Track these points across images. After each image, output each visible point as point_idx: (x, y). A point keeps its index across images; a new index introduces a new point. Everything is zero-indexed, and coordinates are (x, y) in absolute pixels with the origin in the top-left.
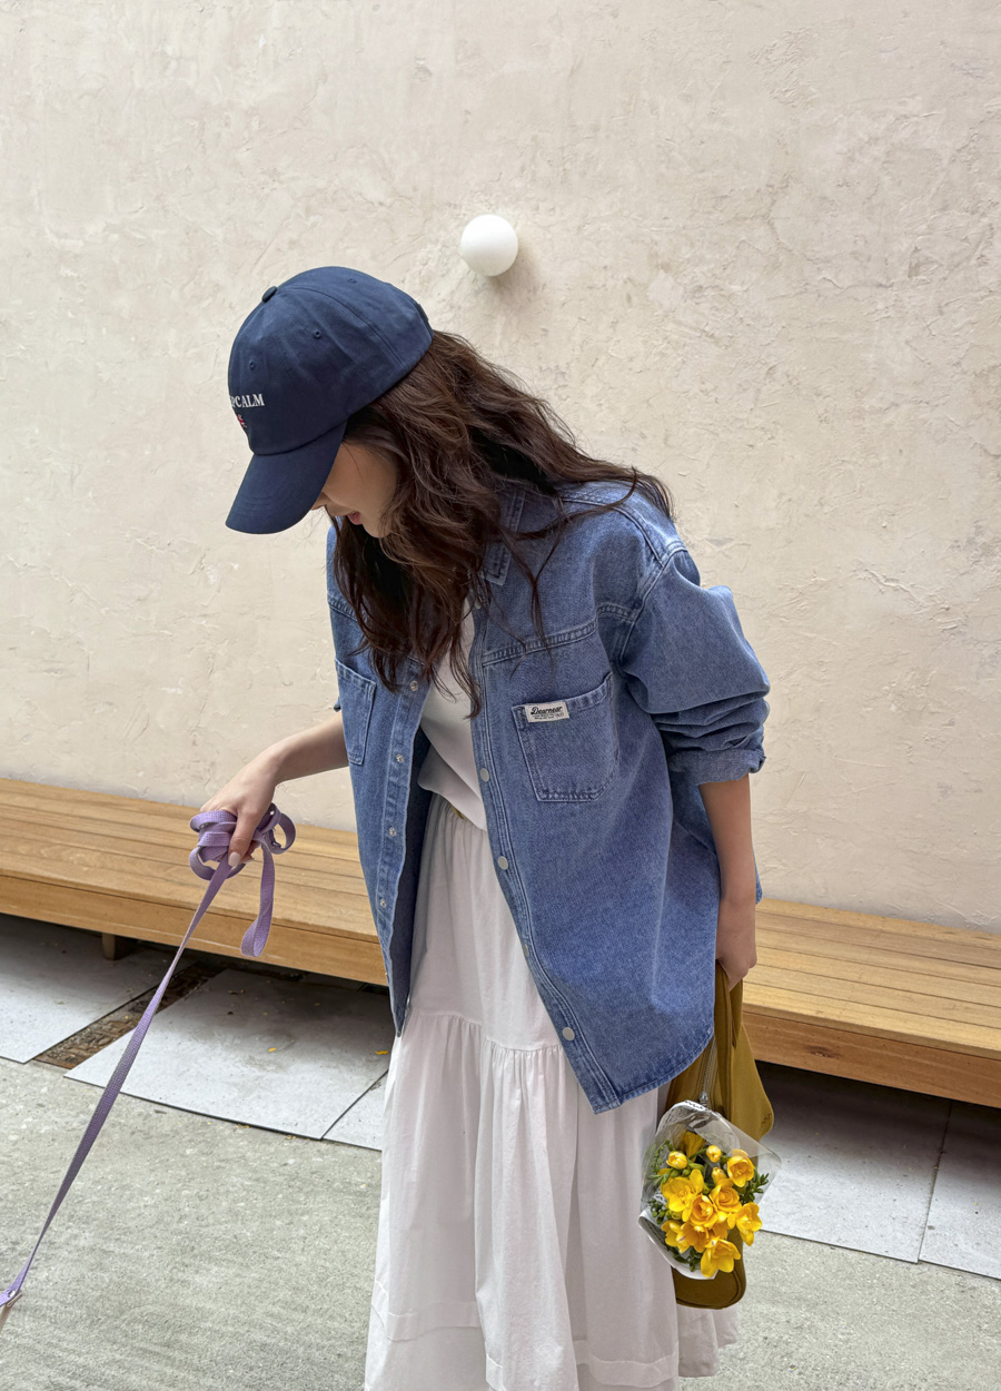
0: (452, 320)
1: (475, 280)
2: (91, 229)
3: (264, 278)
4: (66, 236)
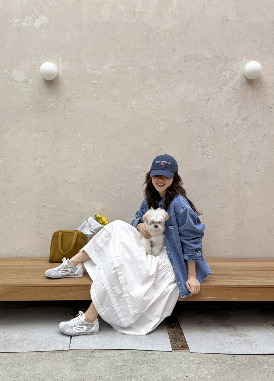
0: (234, 93)
1: (242, 81)
2: (105, 67)
3: (169, 82)
4: (95, 70)
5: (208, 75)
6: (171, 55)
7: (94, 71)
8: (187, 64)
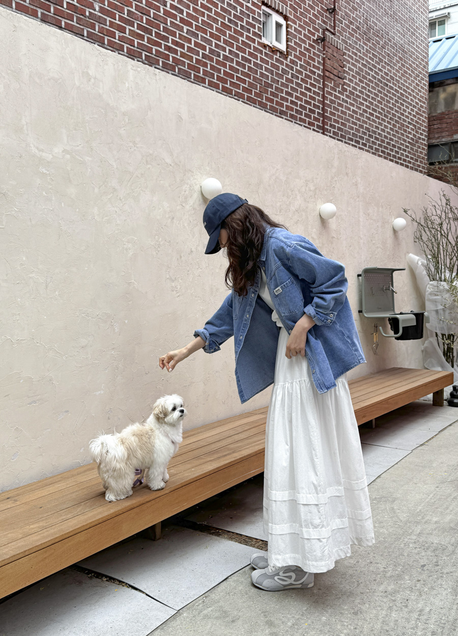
2: (56, 150)
3: (133, 188)
4: (42, 151)
5: (170, 186)
6: (132, 150)
7: (41, 153)
8: (149, 166)
